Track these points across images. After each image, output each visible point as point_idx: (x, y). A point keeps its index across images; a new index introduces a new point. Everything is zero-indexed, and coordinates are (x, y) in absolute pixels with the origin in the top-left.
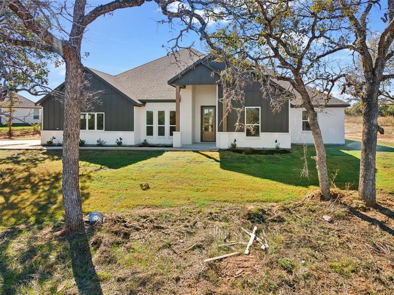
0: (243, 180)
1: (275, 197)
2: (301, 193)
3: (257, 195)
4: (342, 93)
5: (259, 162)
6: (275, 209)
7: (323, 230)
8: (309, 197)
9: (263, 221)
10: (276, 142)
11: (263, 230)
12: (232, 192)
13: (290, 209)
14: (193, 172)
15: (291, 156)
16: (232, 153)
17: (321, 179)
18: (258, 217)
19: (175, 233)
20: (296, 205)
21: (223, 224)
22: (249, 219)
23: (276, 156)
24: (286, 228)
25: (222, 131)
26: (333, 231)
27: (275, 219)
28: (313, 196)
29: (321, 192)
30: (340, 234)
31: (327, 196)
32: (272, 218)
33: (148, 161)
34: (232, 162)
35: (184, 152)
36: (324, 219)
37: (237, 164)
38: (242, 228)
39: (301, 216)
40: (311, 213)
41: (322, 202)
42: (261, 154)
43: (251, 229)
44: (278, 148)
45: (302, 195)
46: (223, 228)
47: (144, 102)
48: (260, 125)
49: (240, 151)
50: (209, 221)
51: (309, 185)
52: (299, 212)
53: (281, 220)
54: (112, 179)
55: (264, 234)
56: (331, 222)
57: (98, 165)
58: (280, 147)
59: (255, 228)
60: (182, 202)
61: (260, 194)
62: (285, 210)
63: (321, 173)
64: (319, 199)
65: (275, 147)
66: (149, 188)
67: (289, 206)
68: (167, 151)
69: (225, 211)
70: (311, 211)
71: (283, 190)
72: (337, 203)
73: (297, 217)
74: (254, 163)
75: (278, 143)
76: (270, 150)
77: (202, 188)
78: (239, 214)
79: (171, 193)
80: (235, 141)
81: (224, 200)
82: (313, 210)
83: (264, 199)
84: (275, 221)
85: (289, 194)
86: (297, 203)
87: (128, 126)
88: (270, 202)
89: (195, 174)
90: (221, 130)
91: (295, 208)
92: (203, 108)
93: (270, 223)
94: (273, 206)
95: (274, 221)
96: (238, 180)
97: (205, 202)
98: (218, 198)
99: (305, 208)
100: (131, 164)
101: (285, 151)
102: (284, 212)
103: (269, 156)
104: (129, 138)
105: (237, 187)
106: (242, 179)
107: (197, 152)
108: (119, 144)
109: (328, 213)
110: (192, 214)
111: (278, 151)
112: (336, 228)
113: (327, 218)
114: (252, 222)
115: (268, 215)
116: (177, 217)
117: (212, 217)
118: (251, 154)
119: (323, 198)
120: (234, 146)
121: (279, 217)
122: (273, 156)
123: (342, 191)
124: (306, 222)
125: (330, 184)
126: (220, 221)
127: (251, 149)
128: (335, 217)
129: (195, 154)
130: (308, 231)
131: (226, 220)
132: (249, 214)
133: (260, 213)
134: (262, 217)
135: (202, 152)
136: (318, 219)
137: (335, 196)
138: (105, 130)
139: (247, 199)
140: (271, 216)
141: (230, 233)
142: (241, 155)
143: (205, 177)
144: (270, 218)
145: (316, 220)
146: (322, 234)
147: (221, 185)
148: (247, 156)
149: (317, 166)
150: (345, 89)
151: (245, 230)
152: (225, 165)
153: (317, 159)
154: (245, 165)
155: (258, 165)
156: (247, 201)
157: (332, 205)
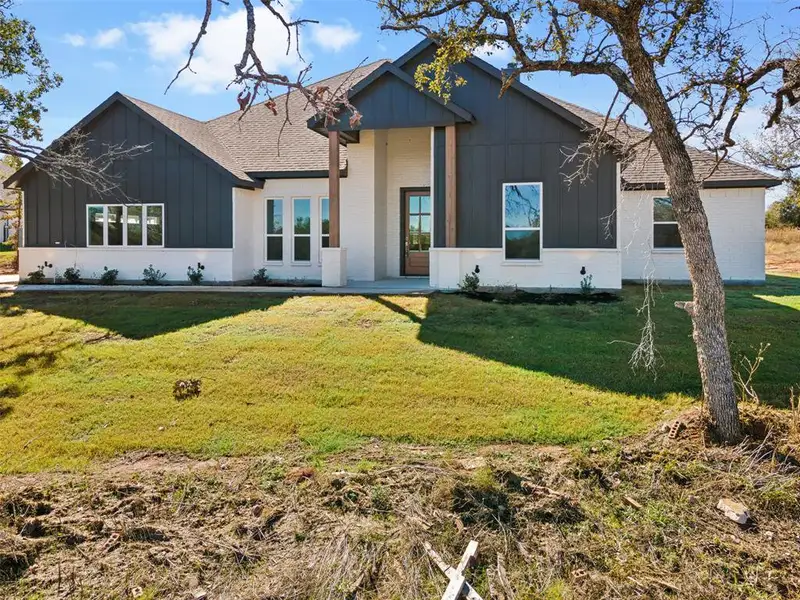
0: (474, 374)
1: (560, 428)
2: (644, 415)
3: (506, 418)
4: (770, 125)
5: (531, 322)
6: (553, 470)
7: (719, 561)
8: (668, 429)
9: (506, 517)
10: (583, 272)
11: (500, 556)
12: (431, 409)
13: (605, 470)
14: (341, 347)
15: (622, 308)
16: (464, 299)
17: (709, 373)
18: (488, 503)
19: (192, 558)
20: (624, 456)
21: (369, 524)
22: (456, 509)
23: (580, 307)
24: (584, 549)
25: (444, 245)
26: (760, 567)
27: (550, 510)
28: (683, 427)
29: (708, 414)
30: (785, 582)
31: (727, 429)
32: (539, 504)
33: (240, 319)
34: (457, 323)
35: (341, 299)
36: (722, 512)
37: (469, 329)
38: (427, 546)
39: (640, 500)
40: (675, 487)
41: (714, 451)
42: (539, 303)
43: (459, 550)
44: (586, 289)
45: (646, 423)
46: (362, 542)
47: (259, 180)
48: (541, 229)
49: (486, 296)
50: (326, 514)
51: (671, 391)
52: (634, 481)
53: (568, 515)
54: (112, 366)
55: (501, 570)
56: (749, 525)
57: (103, 330)
58: (592, 286)
59: (472, 548)
60: (268, 439)
61: (517, 416)
62: (586, 474)
63: (708, 353)
64: (703, 439)
65: (579, 286)
66: (197, 392)
67: (602, 458)
68: (301, 295)
69: (391, 473)
70: (676, 478)
71: (588, 404)
72: (767, 454)
73: (627, 503)
74: (518, 325)
75: (587, 274)
76: (566, 294)
77: (349, 395)
78: (429, 490)
79: (251, 408)
80: (477, 270)
81: (399, 433)
82: (682, 476)
83: (525, 432)
84: (547, 518)
85: (605, 418)
86: (627, 450)
87: (219, 236)
88: (544, 443)
89: (344, 354)
90: (441, 242)
91: (621, 466)
92: (405, 193)
93: (531, 526)
94: (550, 459)
95: (543, 517)
96: (462, 372)
97: (339, 441)
98: (384, 428)
99: (657, 466)
100: (189, 325)
101: (606, 296)
102: (582, 482)
103: (561, 307)
104: (219, 265)
105: (452, 393)
106: (473, 369)
107: (374, 297)
108: (196, 279)
109: (736, 491)
110: (279, 484)
111: (587, 295)
112: (770, 554)
113: (733, 509)
114: (467, 522)
115: (528, 491)
116: (228, 491)
117: (339, 499)
118: (515, 302)
119: (714, 436)
120: (472, 282)
121: (563, 503)
122: (572, 307)
123: (777, 413)
124: (658, 525)
125: (738, 389)
126: (363, 512)
127: (518, 290)
128: (761, 507)
129: (369, 302)
130: (664, 562)
131: (382, 508)
132: (459, 492)
133: (499, 486)
134: (503, 499)
135: (386, 298)
136: (699, 514)
137: (755, 430)
138: (166, 247)
139: (472, 432)
140: (537, 497)
141: (378, 566)
142: (487, 304)
143: (371, 362)
144: (531, 507)
145: (695, 518)
146: (718, 578)
147: (404, 388)
148: (500, 308)
149: (695, 333)
150: (779, 108)
151: (433, 554)
152: (435, 331)
153: (695, 310)
154: (491, 330)
155: (526, 330)
156: (472, 439)
157: (749, 463)
